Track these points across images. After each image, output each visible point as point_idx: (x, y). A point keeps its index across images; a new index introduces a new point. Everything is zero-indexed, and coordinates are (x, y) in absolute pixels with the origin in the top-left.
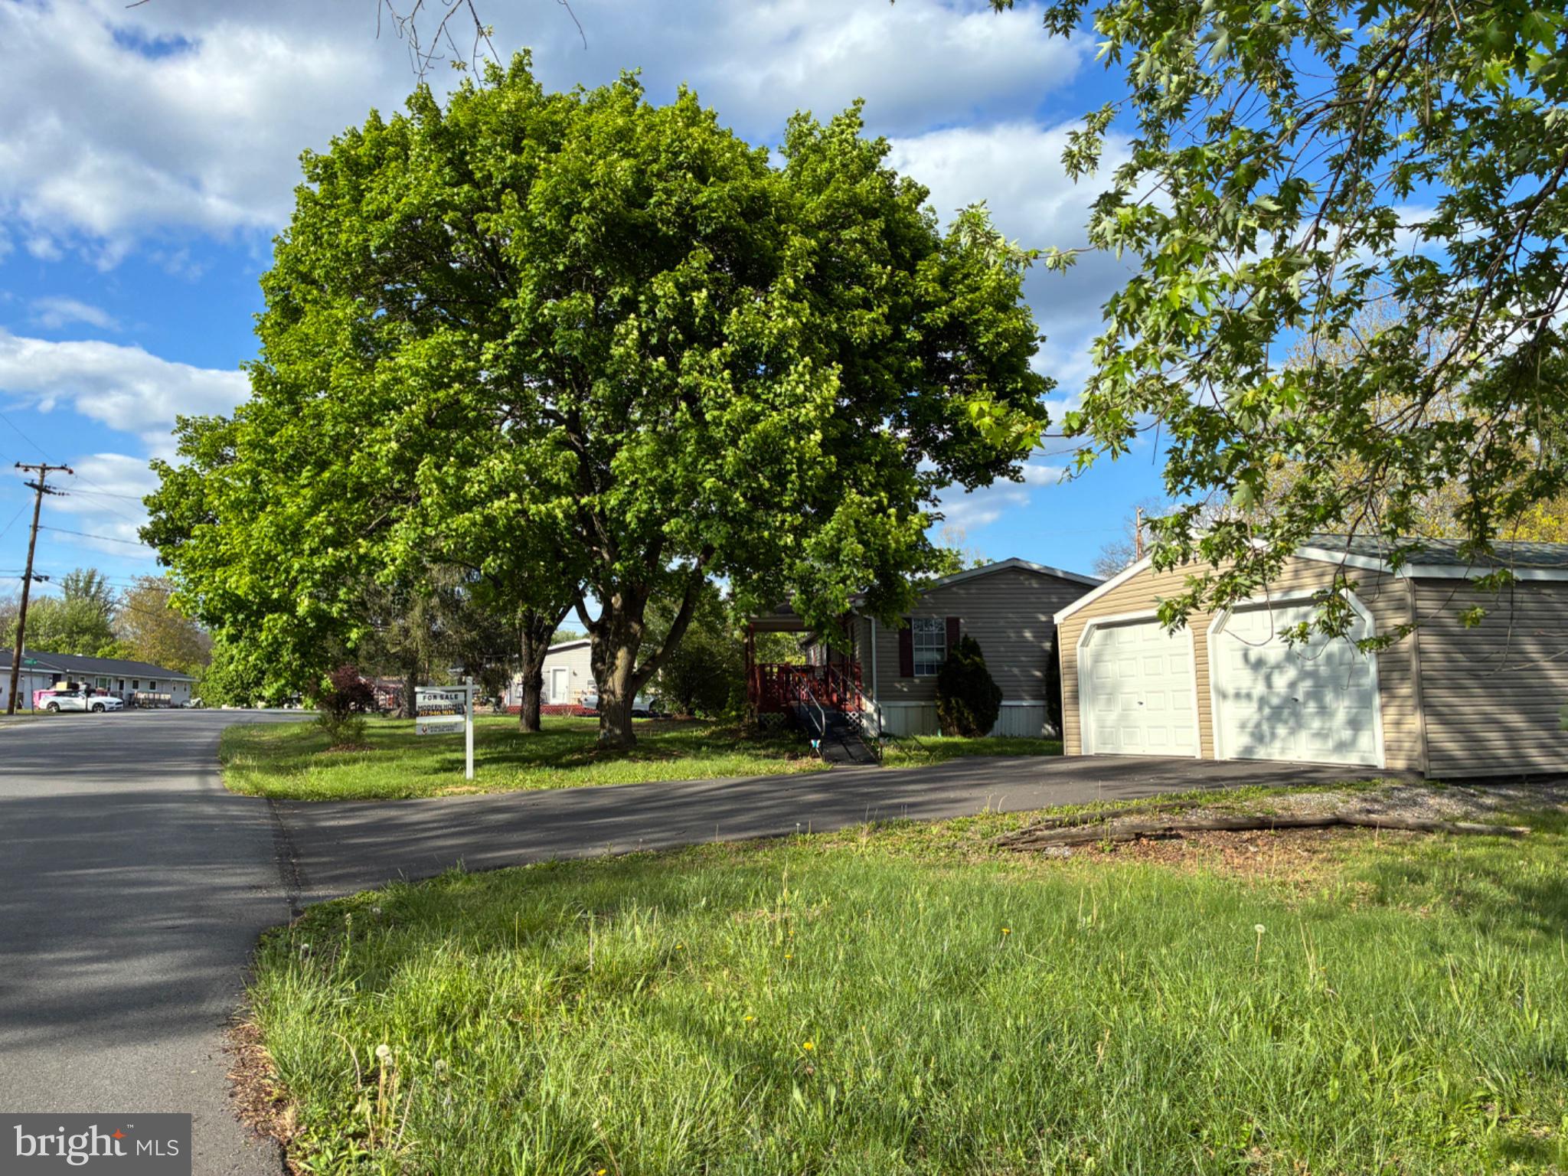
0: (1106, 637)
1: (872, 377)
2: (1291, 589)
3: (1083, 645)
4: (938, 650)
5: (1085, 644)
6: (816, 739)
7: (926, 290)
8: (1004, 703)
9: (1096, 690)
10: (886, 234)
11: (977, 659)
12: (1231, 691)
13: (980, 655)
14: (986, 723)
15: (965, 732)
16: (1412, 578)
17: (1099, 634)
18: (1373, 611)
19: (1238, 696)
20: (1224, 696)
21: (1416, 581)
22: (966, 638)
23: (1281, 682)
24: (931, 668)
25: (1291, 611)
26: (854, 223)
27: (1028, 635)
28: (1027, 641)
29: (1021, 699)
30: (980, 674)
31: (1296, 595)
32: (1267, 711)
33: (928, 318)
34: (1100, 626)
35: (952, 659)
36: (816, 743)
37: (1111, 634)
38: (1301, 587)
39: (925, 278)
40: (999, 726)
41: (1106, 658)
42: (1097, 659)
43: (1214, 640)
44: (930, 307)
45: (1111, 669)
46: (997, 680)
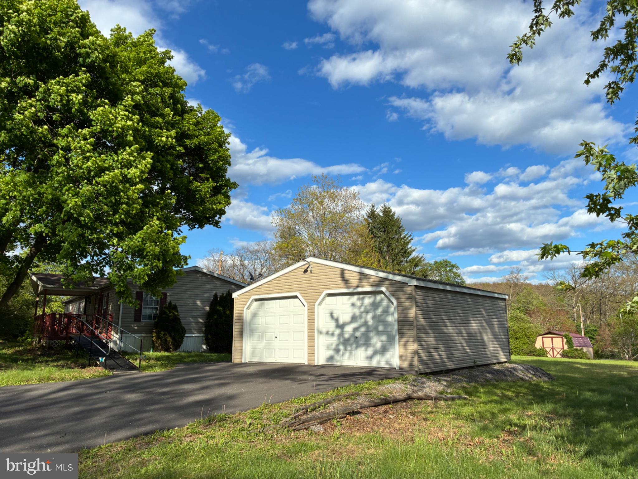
0: (260, 305)
1: (161, 164)
2: (358, 287)
3: (247, 309)
4: (155, 308)
5: (248, 308)
6: (102, 357)
7: (189, 128)
8: (187, 335)
9: (252, 332)
10: (172, 96)
11: (176, 313)
12: (324, 330)
13: (177, 311)
14: (177, 345)
15: (167, 350)
16: (416, 286)
17: (256, 304)
18: (397, 299)
19: (327, 333)
20: (320, 332)
21: (416, 287)
22: (170, 303)
23: (349, 329)
24: (150, 317)
25: (356, 297)
26: (157, 86)
27: (199, 303)
28: (198, 306)
29: (194, 333)
30: (176, 320)
31: (360, 290)
32: (342, 340)
33: (188, 142)
34: (257, 300)
35: (162, 312)
36: (102, 359)
37: (262, 304)
38: (363, 286)
39: (188, 123)
40: (183, 347)
41: (260, 315)
42: (255, 315)
43: (318, 308)
44: (190, 137)
45: (261, 321)
46: (183, 324)
